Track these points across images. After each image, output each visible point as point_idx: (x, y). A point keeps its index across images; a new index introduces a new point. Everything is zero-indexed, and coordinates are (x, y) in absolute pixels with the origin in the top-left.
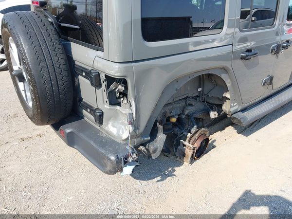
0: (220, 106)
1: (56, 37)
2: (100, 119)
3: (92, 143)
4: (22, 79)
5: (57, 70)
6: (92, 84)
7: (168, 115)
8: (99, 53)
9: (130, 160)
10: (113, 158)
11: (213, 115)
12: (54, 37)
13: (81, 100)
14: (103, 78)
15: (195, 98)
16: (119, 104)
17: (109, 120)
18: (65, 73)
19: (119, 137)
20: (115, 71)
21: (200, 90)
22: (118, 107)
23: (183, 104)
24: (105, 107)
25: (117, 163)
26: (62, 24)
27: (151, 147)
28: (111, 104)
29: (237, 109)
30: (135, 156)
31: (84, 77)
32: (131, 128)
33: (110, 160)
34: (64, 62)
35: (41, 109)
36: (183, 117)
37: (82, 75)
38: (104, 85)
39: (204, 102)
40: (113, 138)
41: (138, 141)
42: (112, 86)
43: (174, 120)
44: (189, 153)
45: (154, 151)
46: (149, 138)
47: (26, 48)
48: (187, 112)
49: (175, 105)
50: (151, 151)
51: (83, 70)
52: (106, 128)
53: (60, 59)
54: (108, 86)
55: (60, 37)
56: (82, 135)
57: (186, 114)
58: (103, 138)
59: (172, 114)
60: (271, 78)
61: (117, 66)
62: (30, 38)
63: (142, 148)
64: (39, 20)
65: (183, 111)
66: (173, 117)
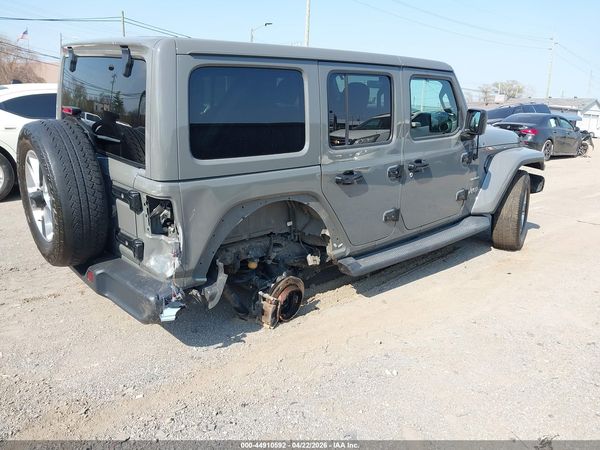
0: (323, 249)
1: (91, 151)
2: (139, 252)
3: (128, 283)
4: (40, 203)
5: (88, 184)
6: (131, 208)
7: (244, 257)
8: (141, 171)
9: (174, 299)
10: (152, 299)
11: (312, 260)
12: (89, 152)
13: (118, 230)
14: (144, 200)
15: (285, 235)
16: (166, 234)
17: (151, 253)
18: (99, 195)
19: (163, 274)
20: (157, 190)
21: (289, 224)
22: (163, 237)
23: (266, 242)
24: (146, 236)
25: (157, 304)
26: (99, 137)
27: (208, 291)
28: (154, 232)
29: (344, 252)
30: (180, 295)
31: (123, 200)
32: (177, 261)
33: (149, 301)
34: (98, 181)
35: (64, 239)
36: (269, 262)
37: (121, 199)
38: (145, 208)
39: (298, 241)
40: (155, 277)
41: (188, 281)
42: (156, 210)
43: (253, 265)
44: (269, 308)
45: (212, 298)
46: (205, 280)
47: (52, 164)
48: (273, 255)
49: (253, 244)
50: (207, 297)
51: (121, 191)
52: (147, 264)
53: (94, 177)
54: (150, 210)
55: (95, 152)
56: (115, 276)
57: (272, 257)
58: (143, 278)
59: (249, 257)
60: (397, 212)
61: (160, 185)
62: (58, 152)
63: (194, 292)
64: (71, 131)
65: (267, 252)
66: (252, 260)
